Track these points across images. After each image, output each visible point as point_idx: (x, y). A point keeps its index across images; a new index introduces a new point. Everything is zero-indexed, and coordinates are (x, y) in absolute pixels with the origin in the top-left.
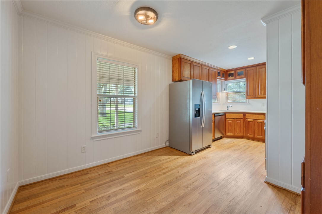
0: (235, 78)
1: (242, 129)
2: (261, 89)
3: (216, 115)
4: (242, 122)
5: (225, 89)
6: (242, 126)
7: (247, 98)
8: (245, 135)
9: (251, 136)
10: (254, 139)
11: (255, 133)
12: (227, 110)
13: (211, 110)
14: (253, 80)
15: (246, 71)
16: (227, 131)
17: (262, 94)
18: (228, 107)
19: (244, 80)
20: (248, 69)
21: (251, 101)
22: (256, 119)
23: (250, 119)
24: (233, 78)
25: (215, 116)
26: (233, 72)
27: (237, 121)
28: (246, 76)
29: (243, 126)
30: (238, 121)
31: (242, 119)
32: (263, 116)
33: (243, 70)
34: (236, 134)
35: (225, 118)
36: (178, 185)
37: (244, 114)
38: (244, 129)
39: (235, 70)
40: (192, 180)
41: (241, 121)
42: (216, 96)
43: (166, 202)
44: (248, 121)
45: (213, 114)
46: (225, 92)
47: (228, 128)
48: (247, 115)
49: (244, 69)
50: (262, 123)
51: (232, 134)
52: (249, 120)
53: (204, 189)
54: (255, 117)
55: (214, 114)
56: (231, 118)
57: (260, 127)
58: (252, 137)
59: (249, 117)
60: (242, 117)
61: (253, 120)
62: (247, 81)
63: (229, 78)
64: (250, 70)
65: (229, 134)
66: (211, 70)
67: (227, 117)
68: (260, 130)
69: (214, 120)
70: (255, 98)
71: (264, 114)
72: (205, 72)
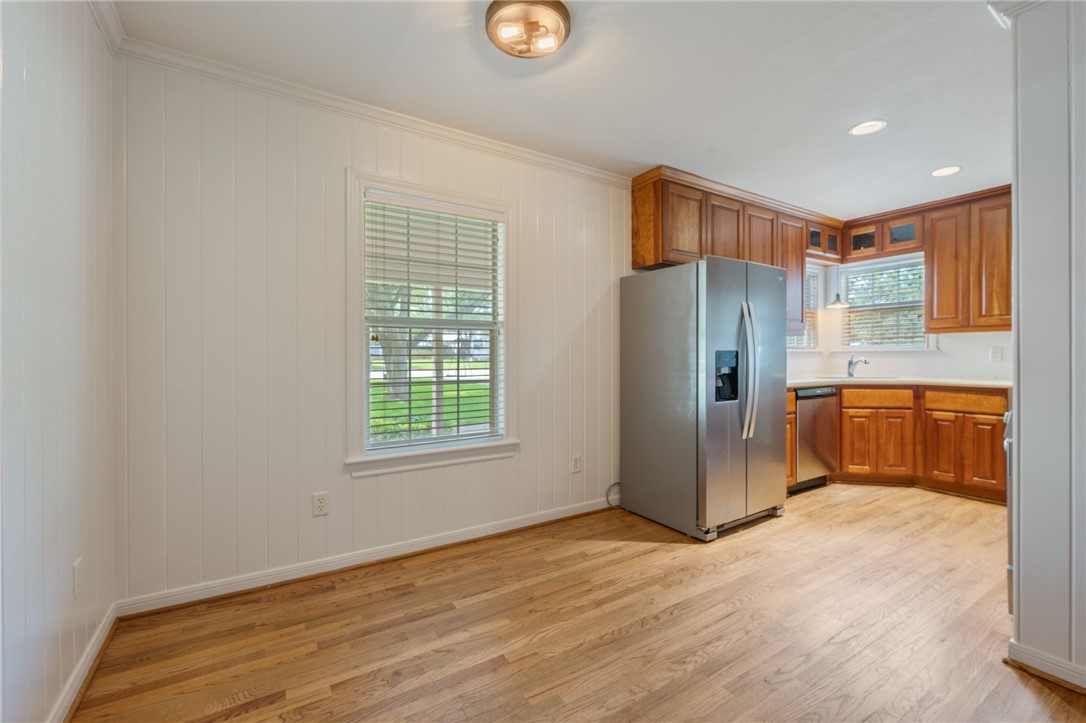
0: (882, 253)
1: (909, 450)
2: (992, 293)
3: (800, 393)
4: (909, 421)
5: (838, 296)
6: (909, 438)
7: (930, 330)
8: (920, 473)
9: (950, 477)
10: (959, 489)
11: (963, 467)
12: (846, 375)
13: (779, 375)
14: (956, 257)
15: (928, 224)
16: (846, 458)
17: (996, 311)
18: (850, 363)
19: (920, 256)
20: (935, 215)
21: (947, 339)
22: (966, 409)
23: (943, 410)
24: (872, 251)
25: (797, 398)
26: (871, 229)
27: (887, 417)
28: (928, 242)
29: (914, 437)
30: (894, 418)
31: (907, 411)
32: (997, 400)
33: (915, 221)
34: (886, 470)
35: (840, 405)
36: (647, 648)
37: (919, 391)
38: (919, 449)
39: (881, 220)
40: (700, 635)
41: (903, 418)
42: (802, 321)
43: (599, 709)
44: (936, 420)
45: (789, 390)
46: (838, 306)
47: (852, 444)
48: (929, 394)
49: (919, 217)
50: (994, 426)
51: (866, 469)
52: (937, 414)
53: (747, 673)
54: (962, 402)
55: (795, 390)
56: (861, 405)
57: (987, 444)
58: (952, 480)
59: (938, 401)
60: (911, 404)
61: (956, 417)
62: (929, 260)
63: (855, 254)
64: (940, 219)
65: (853, 469)
66: (783, 224)
67: (845, 404)
68: (987, 456)
69: (795, 413)
70: (963, 326)
71: (1003, 393)
72: (760, 231)
